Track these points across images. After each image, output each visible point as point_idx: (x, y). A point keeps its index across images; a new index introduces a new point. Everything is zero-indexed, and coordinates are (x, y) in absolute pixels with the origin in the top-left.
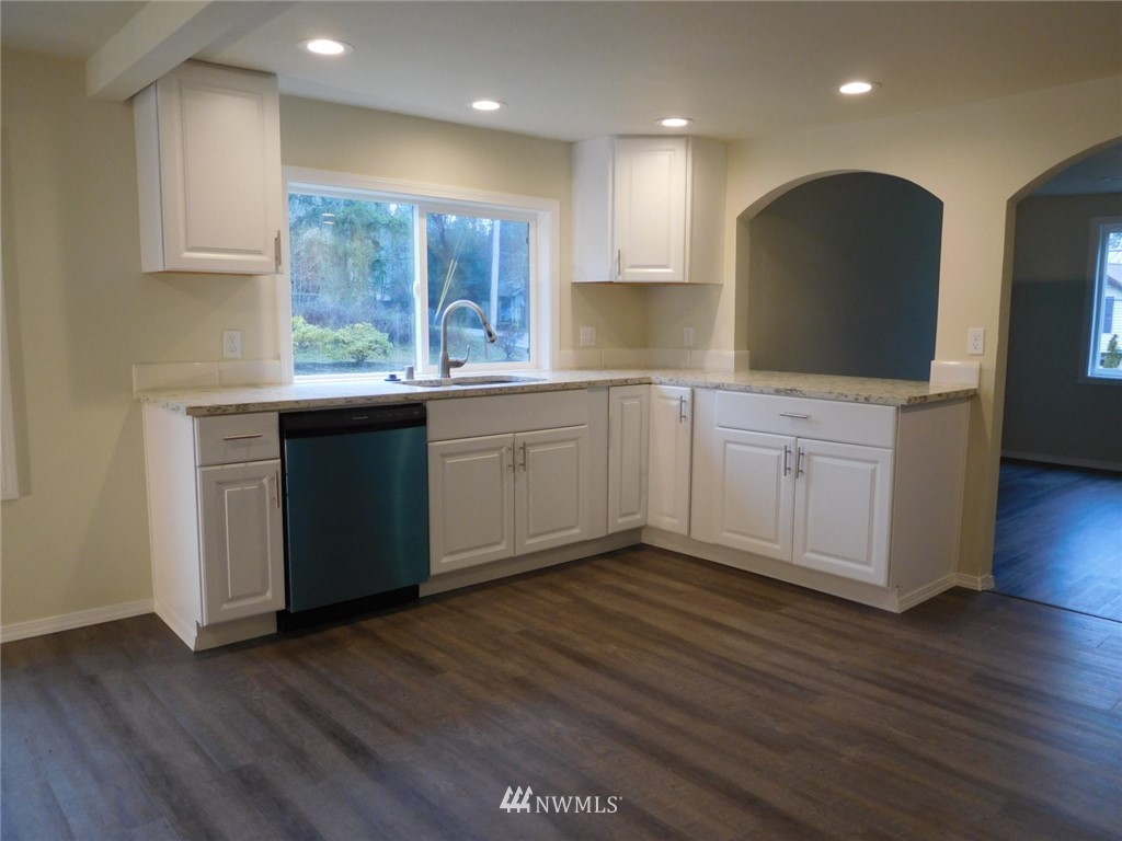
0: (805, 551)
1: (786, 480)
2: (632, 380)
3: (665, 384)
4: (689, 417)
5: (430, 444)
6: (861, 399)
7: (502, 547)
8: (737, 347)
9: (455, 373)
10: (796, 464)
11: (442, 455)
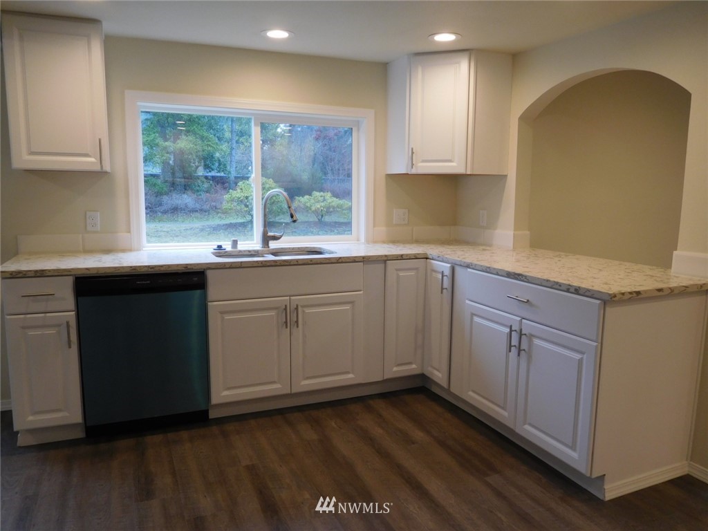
0: (525, 424)
1: (512, 356)
2: (407, 255)
3: (435, 260)
4: (450, 290)
5: (209, 303)
6: (572, 290)
8: (516, 228)
9: (273, 245)
10: (519, 343)
11: (222, 313)
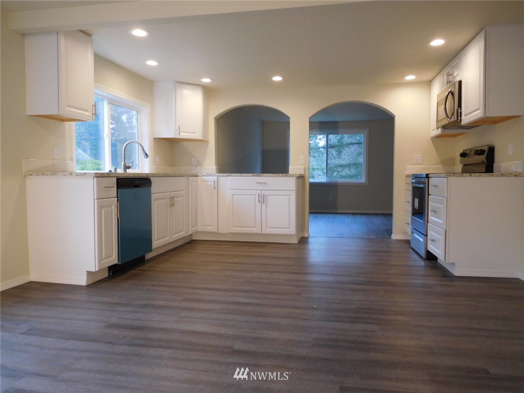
0: (267, 228)
1: (258, 205)
3: (205, 176)
4: (217, 187)
5: (152, 195)
7: (167, 238)
8: (216, 165)
10: (262, 199)
11: (154, 200)
